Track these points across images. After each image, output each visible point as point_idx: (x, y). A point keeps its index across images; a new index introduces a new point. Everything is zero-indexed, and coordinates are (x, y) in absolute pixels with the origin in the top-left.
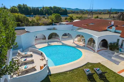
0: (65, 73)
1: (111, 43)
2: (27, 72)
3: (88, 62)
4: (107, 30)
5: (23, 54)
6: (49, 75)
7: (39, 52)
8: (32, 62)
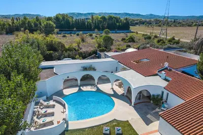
0: (83, 130)
1: (154, 95)
2: (45, 125)
3: (115, 119)
4: (157, 75)
5: (45, 103)
6: (66, 130)
7: (62, 102)
8: (52, 114)
